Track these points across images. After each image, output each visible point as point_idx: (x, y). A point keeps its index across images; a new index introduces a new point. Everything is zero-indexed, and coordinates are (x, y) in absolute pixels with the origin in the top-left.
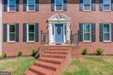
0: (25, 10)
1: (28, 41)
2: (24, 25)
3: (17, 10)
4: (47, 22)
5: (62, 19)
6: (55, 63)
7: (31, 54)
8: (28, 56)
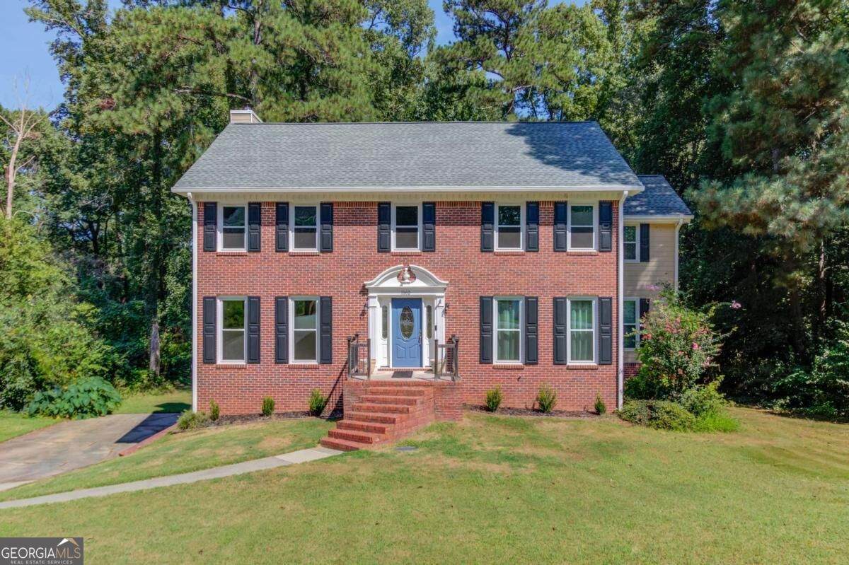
0: (281, 246)
1: (292, 361)
2: (280, 304)
3: (255, 247)
4: (364, 291)
5: (418, 283)
6: (384, 421)
7: (307, 408)
8: (296, 414)
